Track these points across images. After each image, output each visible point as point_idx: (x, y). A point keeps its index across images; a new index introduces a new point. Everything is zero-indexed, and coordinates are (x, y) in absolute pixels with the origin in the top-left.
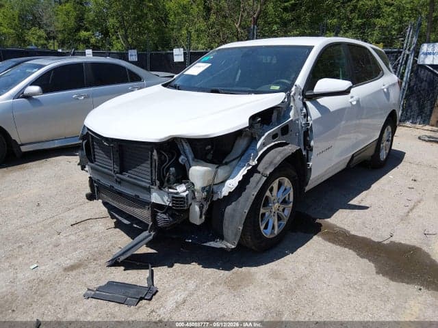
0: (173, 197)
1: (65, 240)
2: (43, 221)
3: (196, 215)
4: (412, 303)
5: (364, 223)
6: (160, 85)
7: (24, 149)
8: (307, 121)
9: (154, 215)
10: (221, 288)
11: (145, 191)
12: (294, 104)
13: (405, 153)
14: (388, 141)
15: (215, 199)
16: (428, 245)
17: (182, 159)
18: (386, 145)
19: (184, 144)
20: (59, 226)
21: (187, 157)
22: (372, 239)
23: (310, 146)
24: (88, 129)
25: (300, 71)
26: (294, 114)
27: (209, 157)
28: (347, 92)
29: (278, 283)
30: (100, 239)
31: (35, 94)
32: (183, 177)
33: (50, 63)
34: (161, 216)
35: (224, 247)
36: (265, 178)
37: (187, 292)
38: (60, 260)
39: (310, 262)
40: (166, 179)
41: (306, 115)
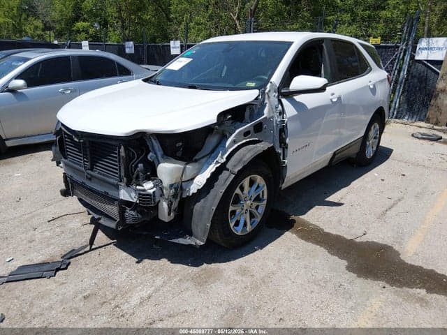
0: (140, 194)
1: (39, 236)
2: (21, 216)
3: (165, 212)
4: (373, 301)
5: (340, 221)
6: (140, 80)
7: (9, 144)
8: (283, 118)
9: (122, 212)
10: (187, 285)
11: (114, 188)
12: (269, 100)
13: (392, 150)
14: (375, 138)
15: (184, 196)
16: (400, 244)
17: (150, 156)
18: (373, 143)
19: (153, 140)
20: (35, 222)
21: (155, 154)
22: (345, 236)
23: (285, 144)
24: (63, 125)
25: (277, 68)
26: (269, 111)
27: (179, 154)
28: (322, 89)
29: (244, 279)
30: (75, 235)
31: (20, 88)
32: (151, 174)
33: (36, 57)
34: (130, 213)
35: (193, 243)
36: (234, 176)
37: (153, 288)
38: (32, 255)
39: (279, 259)
40: (135, 176)
41: (282, 113)
